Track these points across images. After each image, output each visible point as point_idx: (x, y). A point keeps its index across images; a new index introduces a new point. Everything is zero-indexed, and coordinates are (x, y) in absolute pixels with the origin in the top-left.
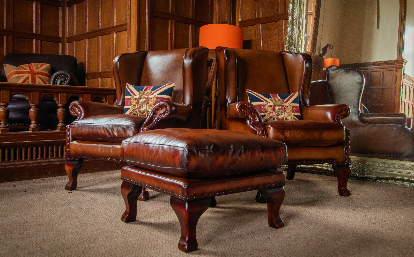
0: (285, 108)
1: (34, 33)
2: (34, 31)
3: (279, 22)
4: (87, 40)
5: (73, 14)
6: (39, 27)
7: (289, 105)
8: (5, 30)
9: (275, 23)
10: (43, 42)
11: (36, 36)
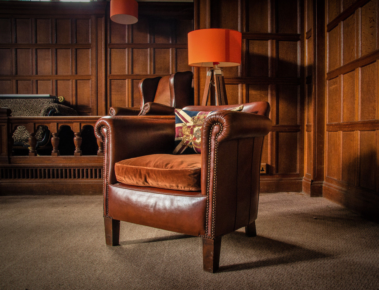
2: (171, 73)
6: (174, 69)
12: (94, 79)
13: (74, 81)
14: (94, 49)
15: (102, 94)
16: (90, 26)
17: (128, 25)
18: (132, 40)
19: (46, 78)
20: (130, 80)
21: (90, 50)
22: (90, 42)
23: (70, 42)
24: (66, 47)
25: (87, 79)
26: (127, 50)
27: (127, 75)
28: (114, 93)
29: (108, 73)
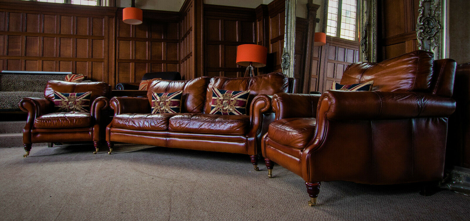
2: (163, 59)
4: (185, 61)
5: (182, 46)
7: (235, 99)
8: (147, 60)
10: (168, 65)
11: (164, 62)
12: (106, 61)
13: (90, 63)
14: (107, 40)
15: (112, 72)
16: (104, 24)
17: (132, 25)
18: (135, 35)
19: (67, 59)
20: (134, 63)
21: (103, 41)
22: (103, 35)
23: (88, 34)
24: (85, 37)
25: (101, 61)
26: (131, 42)
27: (131, 60)
28: (121, 72)
29: (117, 58)
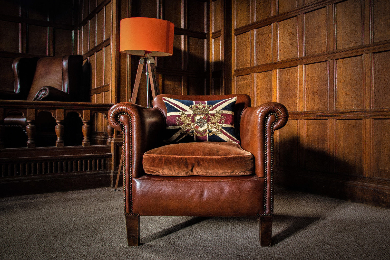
0: (209, 117)
1: (47, 56)
2: (48, 54)
3: (272, 24)
4: (89, 58)
5: (82, 36)
6: (52, 50)
8: (19, 53)
9: (269, 26)
